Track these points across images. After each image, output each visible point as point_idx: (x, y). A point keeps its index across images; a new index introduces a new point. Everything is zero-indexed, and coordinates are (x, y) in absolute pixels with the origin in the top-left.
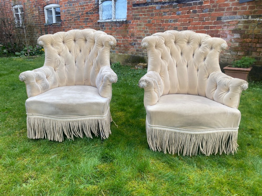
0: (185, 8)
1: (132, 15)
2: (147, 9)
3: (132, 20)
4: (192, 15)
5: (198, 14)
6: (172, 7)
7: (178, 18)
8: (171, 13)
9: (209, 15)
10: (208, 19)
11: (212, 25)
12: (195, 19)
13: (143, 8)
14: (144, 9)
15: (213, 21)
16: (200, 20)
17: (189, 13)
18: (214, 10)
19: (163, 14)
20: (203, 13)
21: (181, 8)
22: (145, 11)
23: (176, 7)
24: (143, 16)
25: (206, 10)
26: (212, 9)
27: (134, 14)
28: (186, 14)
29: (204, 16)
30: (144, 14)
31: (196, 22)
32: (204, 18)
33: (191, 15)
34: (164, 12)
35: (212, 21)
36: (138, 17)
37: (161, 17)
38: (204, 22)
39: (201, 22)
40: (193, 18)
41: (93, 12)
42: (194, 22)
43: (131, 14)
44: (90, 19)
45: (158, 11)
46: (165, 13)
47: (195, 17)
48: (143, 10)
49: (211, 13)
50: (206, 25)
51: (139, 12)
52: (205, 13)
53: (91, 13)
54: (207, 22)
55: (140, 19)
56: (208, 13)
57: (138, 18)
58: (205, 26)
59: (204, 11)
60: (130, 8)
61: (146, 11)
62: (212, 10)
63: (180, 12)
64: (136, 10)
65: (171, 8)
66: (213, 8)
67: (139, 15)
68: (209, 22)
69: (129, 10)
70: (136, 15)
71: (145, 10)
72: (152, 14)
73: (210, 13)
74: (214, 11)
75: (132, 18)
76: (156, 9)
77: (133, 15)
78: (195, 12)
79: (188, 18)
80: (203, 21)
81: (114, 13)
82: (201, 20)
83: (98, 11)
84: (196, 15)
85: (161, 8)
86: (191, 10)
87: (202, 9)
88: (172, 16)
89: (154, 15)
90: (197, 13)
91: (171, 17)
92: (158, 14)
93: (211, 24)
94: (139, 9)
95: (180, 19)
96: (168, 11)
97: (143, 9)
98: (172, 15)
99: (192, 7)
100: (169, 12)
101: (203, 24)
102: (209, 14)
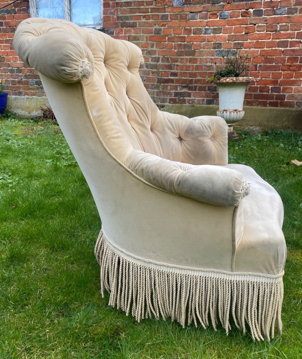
0: (238, 5)
1: (115, 17)
2: (152, 4)
3: (116, 27)
4: (254, 19)
5: (265, 18)
6: (209, 3)
7: (223, 24)
8: (208, 13)
9: (289, 19)
10: (286, 28)
11: (293, 40)
12: (258, 26)
13: (141, 4)
14: (145, 5)
15: (296, 32)
16: (269, 29)
17: (246, 14)
18: (298, 10)
19: (190, 17)
20: (276, 16)
21: (229, 5)
22: (147, 9)
23: (218, 3)
24: (143, 21)
25: (283, 10)
26: (294, 9)
27: (121, 15)
28: (240, 18)
29: (277, 21)
30: (145, 16)
31: (261, 32)
32: (277, 26)
33: (250, 19)
34: (191, 12)
35: (293, 31)
36: (131, 21)
37: (185, 23)
38: (277, 33)
39: (270, 34)
40: (255, 25)
41: (14, 10)
42: (257, 33)
43: (114, 14)
44: (7, 24)
45: (178, 11)
46: (193, 14)
47: (260, 24)
48: (142, 7)
49: (292, 16)
50: (282, 40)
51: (131, 11)
52: (279, 16)
53: (8, 12)
54: (283, 34)
55: (136, 26)
56: (286, 15)
57: (132, 24)
58: (279, 40)
59: (278, 12)
60: (111, 3)
61: (150, 10)
62: (295, 11)
63: (227, 13)
64: (124, 8)
65: (206, 5)
66: (297, 7)
67: (131, 18)
68: (287, 34)
69: (109, 7)
70: (127, 18)
71: (147, 7)
72: (163, 16)
73: (289, 15)
74: (298, 12)
75: (116, 24)
76: (173, 5)
77: (118, 18)
78: (258, 13)
79: (245, 26)
80: (276, 31)
81: (69, 12)
82: (272, 30)
83: (28, 7)
84: (260, 19)
85: (184, 4)
86: (251, 10)
87: (273, 8)
88: (210, 21)
89: (169, 18)
90: (263, 16)
91: (208, 22)
92: (179, 16)
93: (292, 36)
94: (133, 5)
95: (227, 26)
96: (200, 9)
97: (143, 5)
98: (210, 18)
99: (253, 3)
100: (204, 13)
101: (276, 37)
102: (288, 17)
